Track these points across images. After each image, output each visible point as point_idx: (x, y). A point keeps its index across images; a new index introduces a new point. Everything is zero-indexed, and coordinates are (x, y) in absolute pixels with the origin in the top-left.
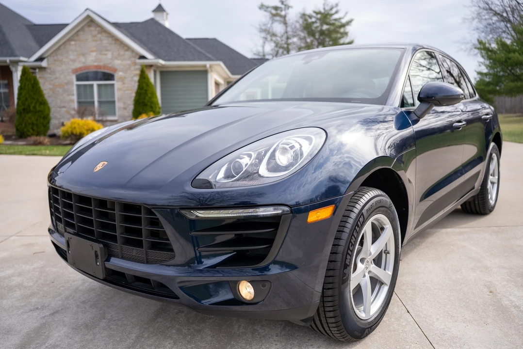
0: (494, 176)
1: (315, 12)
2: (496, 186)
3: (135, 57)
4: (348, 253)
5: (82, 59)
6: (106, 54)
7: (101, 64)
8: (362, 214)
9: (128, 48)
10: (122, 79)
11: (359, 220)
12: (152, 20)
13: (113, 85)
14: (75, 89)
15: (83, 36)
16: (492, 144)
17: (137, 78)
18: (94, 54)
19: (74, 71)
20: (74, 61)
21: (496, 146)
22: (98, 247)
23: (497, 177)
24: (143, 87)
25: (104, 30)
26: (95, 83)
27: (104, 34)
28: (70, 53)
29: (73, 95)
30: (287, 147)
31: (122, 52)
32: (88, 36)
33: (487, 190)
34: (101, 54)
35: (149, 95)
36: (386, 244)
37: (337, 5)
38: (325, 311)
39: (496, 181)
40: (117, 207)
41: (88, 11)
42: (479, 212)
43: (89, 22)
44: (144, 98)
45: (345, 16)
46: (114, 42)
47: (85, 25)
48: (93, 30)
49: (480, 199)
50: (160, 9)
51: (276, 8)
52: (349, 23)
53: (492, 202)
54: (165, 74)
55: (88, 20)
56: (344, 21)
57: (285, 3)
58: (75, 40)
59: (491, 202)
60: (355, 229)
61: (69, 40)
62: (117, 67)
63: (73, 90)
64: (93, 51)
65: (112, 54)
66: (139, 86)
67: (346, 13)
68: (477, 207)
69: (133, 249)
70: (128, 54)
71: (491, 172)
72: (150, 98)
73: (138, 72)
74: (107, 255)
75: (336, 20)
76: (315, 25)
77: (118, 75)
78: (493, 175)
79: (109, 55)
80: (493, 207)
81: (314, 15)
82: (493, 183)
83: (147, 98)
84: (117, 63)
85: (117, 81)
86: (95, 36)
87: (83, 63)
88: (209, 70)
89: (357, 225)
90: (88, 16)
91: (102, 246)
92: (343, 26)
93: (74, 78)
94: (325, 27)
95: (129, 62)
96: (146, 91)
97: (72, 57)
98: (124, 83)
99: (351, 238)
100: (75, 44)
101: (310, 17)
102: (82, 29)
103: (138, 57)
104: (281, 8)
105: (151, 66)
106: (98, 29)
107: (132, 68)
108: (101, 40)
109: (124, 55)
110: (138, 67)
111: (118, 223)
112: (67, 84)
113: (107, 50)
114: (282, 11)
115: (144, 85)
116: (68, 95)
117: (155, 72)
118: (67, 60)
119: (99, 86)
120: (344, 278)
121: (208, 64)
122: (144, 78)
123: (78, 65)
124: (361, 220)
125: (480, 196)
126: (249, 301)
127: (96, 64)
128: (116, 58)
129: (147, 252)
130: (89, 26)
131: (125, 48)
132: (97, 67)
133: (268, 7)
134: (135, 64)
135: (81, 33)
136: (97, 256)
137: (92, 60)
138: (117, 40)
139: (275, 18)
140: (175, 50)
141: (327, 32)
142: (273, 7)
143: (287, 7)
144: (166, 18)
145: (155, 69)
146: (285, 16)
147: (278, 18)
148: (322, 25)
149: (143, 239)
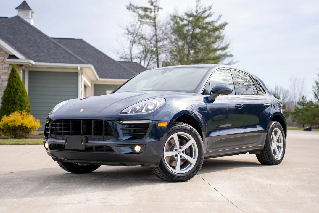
1: (186, 14)
2: (282, 149)
3: (4, 56)
12: (18, 17)
16: (274, 122)
17: (6, 77)
21: (279, 124)
22: (83, 137)
23: (282, 144)
24: (14, 86)
30: (152, 103)
35: (20, 94)
37: (210, 8)
39: (282, 146)
40: (93, 122)
44: (14, 97)
45: (218, 19)
49: (266, 153)
50: (24, 6)
51: (145, 9)
52: (222, 26)
53: (278, 159)
54: (34, 74)
56: (217, 25)
57: (154, 4)
66: (9, 84)
67: (220, 16)
68: (266, 159)
69: (98, 136)
72: (20, 96)
74: (86, 141)
75: (208, 23)
76: (187, 28)
81: (186, 17)
83: (17, 97)
88: (80, 73)
91: (85, 137)
92: (216, 29)
94: (198, 31)
96: (16, 89)
101: (182, 20)
103: (7, 56)
104: (150, 9)
105: (22, 65)
111: (93, 128)
114: (151, 12)
115: (14, 83)
117: (24, 71)
121: (79, 66)
122: (15, 77)
126: (138, 152)
129: (104, 137)
133: (137, 8)
134: (4, 63)
136: (82, 141)
139: (143, 20)
140: (46, 51)
141: (198, 36)
142: (142, 8)
143: (156, 9)
144: (32, 17)
145: (24, 69)
146: (155, 18)
147: (148, 20)
148: (194, 28)
149: (103, 132)
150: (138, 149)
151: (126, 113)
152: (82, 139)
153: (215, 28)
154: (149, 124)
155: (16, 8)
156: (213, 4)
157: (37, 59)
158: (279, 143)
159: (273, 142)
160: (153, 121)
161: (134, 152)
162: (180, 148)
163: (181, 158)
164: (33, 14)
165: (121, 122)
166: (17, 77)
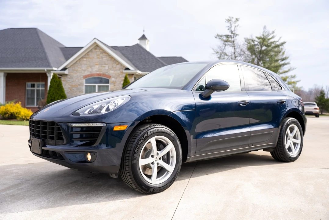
1: (257, 37)
2: (298, 146)
3: (123, 69)
4: (136, 147)
5: (90, 69)
6: (105, 67)
7: (102, 73)
8: (147, 133)
9: (119, 63)
10: (114, 83)
11: (145, 135)
12: (138, 44)
13: (108, 86)
14: (84, 88)
15: (91, 55)
17: (122, 82)
18: (97, 66)
19: (85, 77)
20: (84, 71)
23: (300, 140)
25: (104, 52)
26: (97, 85)
27: (104, 54)
28: (83, 65)
29: (83, 92)
31: (115, 66)
32: (94, 55)
34: (101, 67)
36: (169, 151)
37: (273, 32)
39: (299, 143)
40: (47, 124)
41: (95, 39)
43: (96, 46)
45: (279, 39)
46: (110, 59)
47: (93, 48)
48: (98, 51)
50: (143, 38)
51: (227, 36)
52: (282, 44)
53: (293, 155)
55: (95, 45)
56: (278, 43)
57: (233, 32)
58: (86, 58)
60: (142, 138)
61: (83, 57)
62: (111, 75)
63: (83, 89)
64: (97, 65)
65: (109, 67)
67: (280, 38)
69: (51, 140)
70: (118, 66)
73: (124, 78)
74: (43, 145)
75: (272, 43)
76: (257, 47)
77: (112, 80)
79: (107, 68)
81: (257, 39)
84: (111, 72)
85: (111, 84)
86: (99, 55)
87: (90, 72)
90: (95, 43)
91: (41, 140)
92: (278, 46)
93: (84, 81)
94: (264, 48)
95: (119, 72)
97: (83, 68)
98: (115, 86)
99: (139, 142)
100: (86, 60)
101: (253, 41)
102: (91, 51)
103: (124, 68)
104: (231, 36)
105: (133, 74)
106: (101, 50)
107: (121, 76)
108: (102, 58)
109: (116, 67)
110: (124, 75)
111: (47, 130)
112: (79, 85)
113: (105, 64)
114: (232, 38)
116: (80, 92)
117: (135, 78)
118: (80, 70)
119: (99, 86)
120: (134, 158)
123: (87, 73)
126: (90, 161)
127: (98, 73)
128: (111, 69)
129: (55, 141)
130: (96, 49)
131: (117, 63)
132: (98, 74)
133: (221, 36)
134: (122, 73)
135: (90, 53)
137: (96, 70)
138: (112, 58)
139: (227, 43)
140: (150, 65)
141: (265, 52)
142: (225, 35)
143: (235, 35)
144: (148, 44)
145: (135, 76)
146: (234, 41)
147: (229, 43)
148: (261, 47)
149: (55, 136)
150: (89, 157)
151: (78, 114)
152: (39, 143)
153: (276, 45)
154: (101, 127)
155: (139, 39)
156: (275, 30)
157: (143, 70)
158: (296, 139)
159: (289, 139)
160: (106, 124)
161: (86, 161)
162: (157, 154)
163: (157, 165)
164: (149, 42)
165: (72, 124)
166: (128, 82)
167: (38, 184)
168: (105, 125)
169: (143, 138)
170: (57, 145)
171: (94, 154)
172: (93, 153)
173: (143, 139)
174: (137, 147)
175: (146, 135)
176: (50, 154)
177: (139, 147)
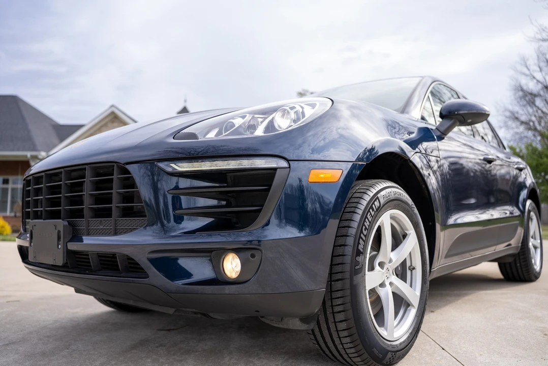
0: (535, 239)
2: (539, 251)
4: (360, 237)
8: (378, 198)
16: (529, 202)
21: (533, 205)
22: (62, 224)
23: (539, 241)
33: (528, 249)
36: (410, 253)
38: (333, 313)
39: (539, 245)
40: (88, 173)
41: (113, 107)
42: (522, 277)
43: (113, 118)
47: (109, 121)
49: (522, 261)
50: (185, 111)
53: (537, 267)
55: (112, 116)
59: (535, 267)
60: (369, 211)
68: (520, 270)
69: (101, 221)
71: (531, 233)
74: (71, 236)
78: (534, 237)
80: (539, 273)
82: (535, 248)
89: (371, 207)
90: (113, 113)
91: (66, 223)
99: (365, 221)
102: (106, 125)
111: (87, 192)
120: (357, 267)
124: (377, 203)
125: (521, 257)
126: (234, 279)
129: (116, 221)
130: (113, 122)
135: (104, 128)
136: (59, 238)
149: (113, 206)
150: (232, 266)
151: (193, 136)
152: (59, 232)
160: (288, 161)
161: (220, 280)
165: (173, 165)
167: (44, 354)
168: (284, 164)
169: (371, 210)
170: (120, 234)
171: (253, 256)
172: (249, 254)
173: (373, 213)
174: (362, 235)
175: (376, 203)
176: (93, 262)
177: (365, 236)
